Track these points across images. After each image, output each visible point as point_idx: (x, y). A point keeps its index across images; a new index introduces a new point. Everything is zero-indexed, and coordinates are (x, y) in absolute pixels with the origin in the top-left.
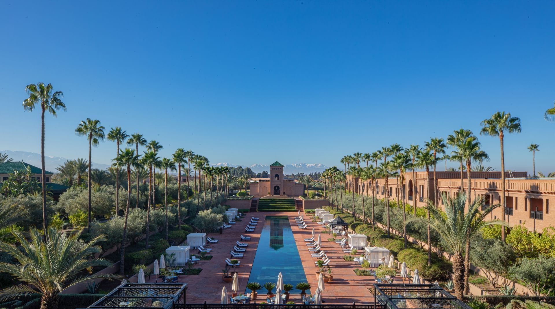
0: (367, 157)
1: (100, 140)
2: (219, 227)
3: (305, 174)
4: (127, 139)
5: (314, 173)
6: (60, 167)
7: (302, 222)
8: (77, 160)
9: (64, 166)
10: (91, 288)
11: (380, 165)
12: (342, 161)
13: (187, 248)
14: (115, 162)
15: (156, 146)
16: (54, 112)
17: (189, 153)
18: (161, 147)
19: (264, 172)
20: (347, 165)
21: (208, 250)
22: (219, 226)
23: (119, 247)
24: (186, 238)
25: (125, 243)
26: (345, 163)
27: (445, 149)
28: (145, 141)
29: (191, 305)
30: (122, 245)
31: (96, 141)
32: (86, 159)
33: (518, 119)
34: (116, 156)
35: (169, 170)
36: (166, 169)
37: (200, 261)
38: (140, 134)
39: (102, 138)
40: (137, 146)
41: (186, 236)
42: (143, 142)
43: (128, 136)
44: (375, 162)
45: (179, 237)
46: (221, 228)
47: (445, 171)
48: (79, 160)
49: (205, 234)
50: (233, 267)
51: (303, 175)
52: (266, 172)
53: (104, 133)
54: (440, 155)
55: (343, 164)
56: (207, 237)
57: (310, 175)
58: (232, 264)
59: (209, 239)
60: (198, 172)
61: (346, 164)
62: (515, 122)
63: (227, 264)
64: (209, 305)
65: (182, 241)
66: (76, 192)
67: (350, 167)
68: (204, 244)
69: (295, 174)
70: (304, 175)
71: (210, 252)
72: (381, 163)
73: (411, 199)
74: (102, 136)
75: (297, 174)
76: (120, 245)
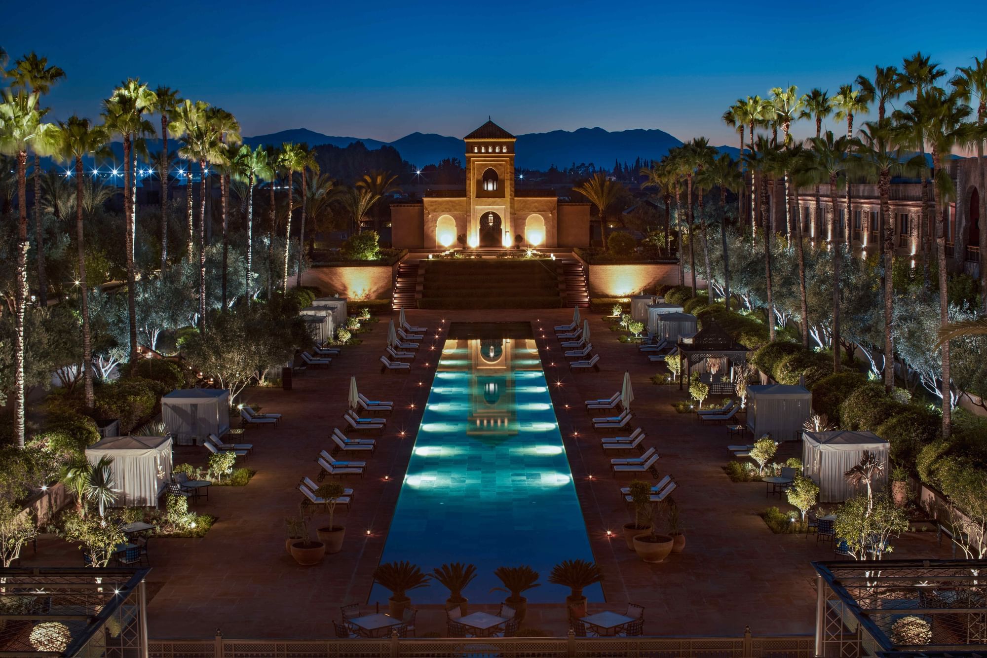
2: (280, 368)
3: (597, 169)
5: (631, 164)
7: (586, 351)
11: (863, 131)
12: (730, 118)
26: (738, 124)
46: (287, 371)
51: (591, 169)
52: (454, 160)
57: (618, 168)
61: (741, 128)
63: (306, 502)
67: (756, 139)
69: (561, 170)
70: (594, 171)
71: (247, 455)
72: (868, 124)
75: (570, 166)
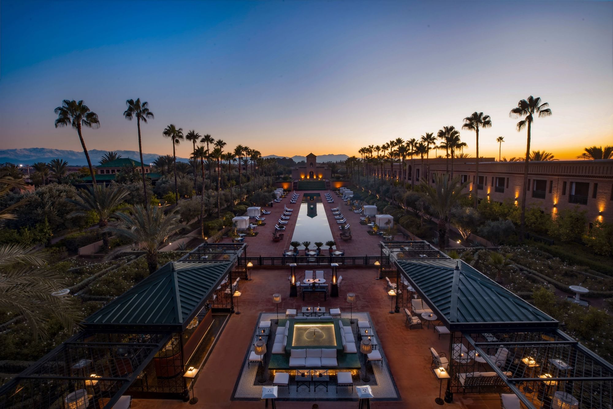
0: (378, 148)
1: (180, 140)
2: (270, 203)
3: (332, 162)
4: (200, 139)
6: (155, 161)
8: (166, 155)
9: (158, 160)
10: (182, 246)
12: (360, 152)
13: (247, 218)
14: (193, 156)
15: (221, 143)
16: (145, 120)
17: (246, 149)
18: (225, 144)
19: (302, 161)
20: (363, 154)
21: (263, 219)
22: (270, 201)
23: (199, 218)
24: (246, 211)
25: (203, 215)
27: (435, 141)
28: (213, 140)
29: (250, 258)
30: (201, 216)
31: (177, 141)
32: (171, 155)
33: (488, 116)
34: (193, 152)
35: (232, 161)
36: (230, 161)
37: (257, 227)
38: (209, 134)
39: (182, 138)
40: (208, 144)
41: (246, 209)
42: (212, 141)
43: (200, 136)
44: (384, 152)
45: (241, 210)
46: (272, 203)
47: (435, 157)
48: (167, 155)
49: (260, 208)
50: (280, 231)
53: (183, 134)
54: (432, 146)
55: (360, 154)
56: (261, 209)
57: (336, 162)
58: (279, 229)
59: (264, 211)
60: (253, 162)
62: (487, 120)
64: (263, 258)
65: (243, 213)
66: (167, 179)
68: (259, 215)
69: (325, 162)
73: (409, 179)
74: (181, 137)
76: (199, 216)
